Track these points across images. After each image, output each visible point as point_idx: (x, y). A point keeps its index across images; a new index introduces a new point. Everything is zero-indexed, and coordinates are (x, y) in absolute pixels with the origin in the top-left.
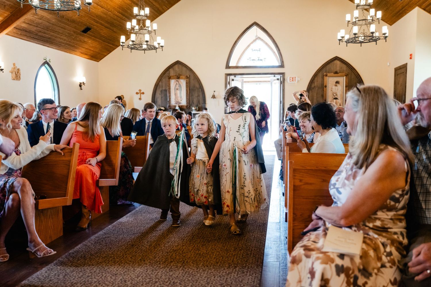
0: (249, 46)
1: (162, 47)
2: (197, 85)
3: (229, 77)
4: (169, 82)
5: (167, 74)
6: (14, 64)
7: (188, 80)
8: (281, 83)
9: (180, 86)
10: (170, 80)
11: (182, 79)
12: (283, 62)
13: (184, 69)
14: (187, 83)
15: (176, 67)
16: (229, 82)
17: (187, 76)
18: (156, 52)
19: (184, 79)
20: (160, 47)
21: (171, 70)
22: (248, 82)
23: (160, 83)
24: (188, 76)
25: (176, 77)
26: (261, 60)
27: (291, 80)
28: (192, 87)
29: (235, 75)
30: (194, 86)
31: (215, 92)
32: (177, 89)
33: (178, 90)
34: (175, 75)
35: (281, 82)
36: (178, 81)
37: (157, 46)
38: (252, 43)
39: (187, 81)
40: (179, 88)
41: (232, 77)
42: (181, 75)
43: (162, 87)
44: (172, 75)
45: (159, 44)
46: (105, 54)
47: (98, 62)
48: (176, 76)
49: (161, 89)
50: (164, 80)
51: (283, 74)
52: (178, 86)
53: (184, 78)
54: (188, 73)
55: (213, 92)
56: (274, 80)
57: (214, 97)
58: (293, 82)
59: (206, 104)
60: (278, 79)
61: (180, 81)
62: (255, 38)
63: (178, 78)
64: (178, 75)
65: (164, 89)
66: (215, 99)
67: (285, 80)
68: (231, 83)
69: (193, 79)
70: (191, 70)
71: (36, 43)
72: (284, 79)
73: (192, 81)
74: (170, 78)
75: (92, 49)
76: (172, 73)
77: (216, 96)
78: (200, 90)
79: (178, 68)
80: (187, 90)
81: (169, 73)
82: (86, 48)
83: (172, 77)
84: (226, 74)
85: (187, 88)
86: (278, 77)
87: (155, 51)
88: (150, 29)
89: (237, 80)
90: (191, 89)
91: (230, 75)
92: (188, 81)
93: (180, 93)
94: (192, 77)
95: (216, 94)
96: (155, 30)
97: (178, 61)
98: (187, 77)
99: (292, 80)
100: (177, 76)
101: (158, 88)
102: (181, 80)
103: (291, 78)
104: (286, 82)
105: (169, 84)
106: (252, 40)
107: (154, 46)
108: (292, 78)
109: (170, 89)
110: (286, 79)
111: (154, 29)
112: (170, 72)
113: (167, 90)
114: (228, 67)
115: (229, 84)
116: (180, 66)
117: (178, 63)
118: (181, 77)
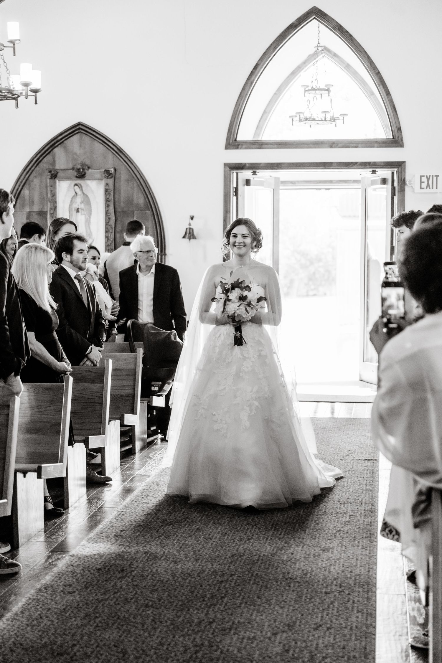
0: (294, 73)
1: (35, 91)
2: (140, 200)
3: (235, 174)
4: (53, 186)
5: (45, 164)
7: (111, 181)
8: (393, 194)
9: (87, 201)
10: (55, 183)
11: (92, 179)
12: (399, 129)
13: (99, 147)
14: (107, 192)
15: (74, 141)
16: (237, 189)
17: (107, 172)
18: (17, 107)
19: (101, 179)
20: (30, 93)
21: (58, 151)
22: (293, 183)
23: (26, 192)
24: (112, 170)
25: (74, 173)
26: (333, 120)
27: (424, 185)
28: (122, 205)
29: (254, 167)
30: (130, 202)
31: (192, 218)
32: (78, 210)
33: (79, 214)
34: (71, 165)
35: (393, 189)
36: (80, 186)
37: (18, 88)
38: (305, 63)
39: (107, 184)
40: (82, 206)
41: (246, 174)
42: (89, 168)
43: (32, 202)
44: (63, 167)
45: (26, 85)
48: (73, 169)
49: (27, 209)
50: (36, 182)
51: (399, 165)
52: (79, 199)
53: (98, 176)
54: (110, 162)
55: (188, 220)
56: (373, 183)
57: (190, 234)
58: (431, 190)
59: (165, 255)
60: (384, 181)
61: (88, 185)
62: (312, 51)
63: (81, 175)
64: (79, 167)
65: (36, 208)
66: (192, 240)
67: (407, 183)
68: (244, 192)
69: (127, 181)
70: (119, 152)
72: (403, 182)
73: (124, 187)
74: (54, 176)
76: (61, 159)
77: (195, 233)
78: (149, 212)
79: (80, 146)
80: (107, 213)
81: (54, 162)
83: (60, 174)
84: (225, 165)
85: (107, 206)
86: (386, 173)
87: (14, 102)
89: (261, 184)
90: (118, 209)
91: (239, 167)
92: (111, 187)
93: (88, 222)
94: (123, 174)
95: (196, 226)
96: (13, 42)
97: (79, 124)
98: (108, 174)
99: (428, 185)
100: (78, 170)
102: (89, 182)
103: (424, 179)
104: (407, 189)
105: (54, 195)
106: (304, 57)
107: (10, 91)
108: (428, 179)
110: (410, 181)
111: (11, 38)
112: (57, 159)
113: (47, 212)
114: (232, 143)
115: (236, 195)
116: (87, 139)
117: (80, 129)
118: (89, 172)
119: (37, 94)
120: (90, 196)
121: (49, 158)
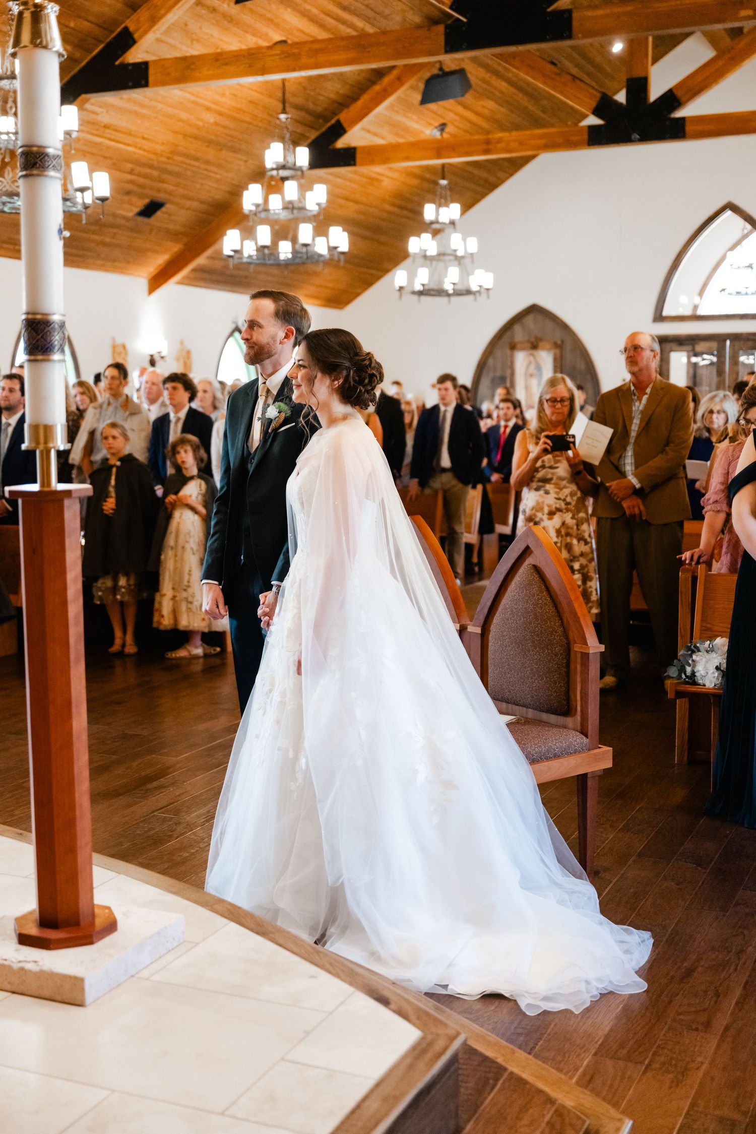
1: (488, 290)
2: (581, 364)
4: (512, 356)
5: (506, 338)
6: (182, 342)
7: (558, 351)
9: (539, 368)
10: (514, 353)
11: (543, 349)
13: (549, 324)
14: (555, 360)
15: (529, 320)
17: (556, 342)
19: (549, 350)
21: (517, 328)
23: (491, 361)
24: (559, 342)
25: (528, 345)
30: (574, 368)
32: (531, 375)
33: (533, 378)
34: (526, 339)
36: (533, 355)
37: (474, 288)
39: (555, 354)
40: (535, 371)
42: (541, 340)
43: (495, 370)
44: (520, 340)
45: (481, 286)
46: (359, 291)
47: (341, 308)
48: (528, 341)
49: (491, 375)
50: (498, 353)
52: (532, 367)
53: (549, 346)
54: (558, 335)
61: (540, 355)
63: (535, 346)
64: (534, 339)
65: (498, 374)
69: (572, 350)
70: (565, 327)
71: (220, 290)
73: (569, 356)
74: (513, 347)
75: (331, 285)
76: (519, 334)
78: (589, 377)
79: (535, 323)
81: (513, 337)
82: (320, 286)
83: (518, 346)
87: (473, 297)
88: (460, 253)
92: (558, 356)
93: (539, 384)
94: (568, 346)
96: (472, 254)
97: (534, 305)
98: (556, 345)
100: (533, 342)
101: (484, 373)
102: (541, 352)
105: (512, 363)
109: (513, 374)
111: (471, 251)
112: (515, 334)
113: (507, 377)
114: (659, 317)
116: (540, 317)
117: (534, 309)
118: (541, 344)
119: (491, 292)
120: (542, 364)
121: (509, 334)
